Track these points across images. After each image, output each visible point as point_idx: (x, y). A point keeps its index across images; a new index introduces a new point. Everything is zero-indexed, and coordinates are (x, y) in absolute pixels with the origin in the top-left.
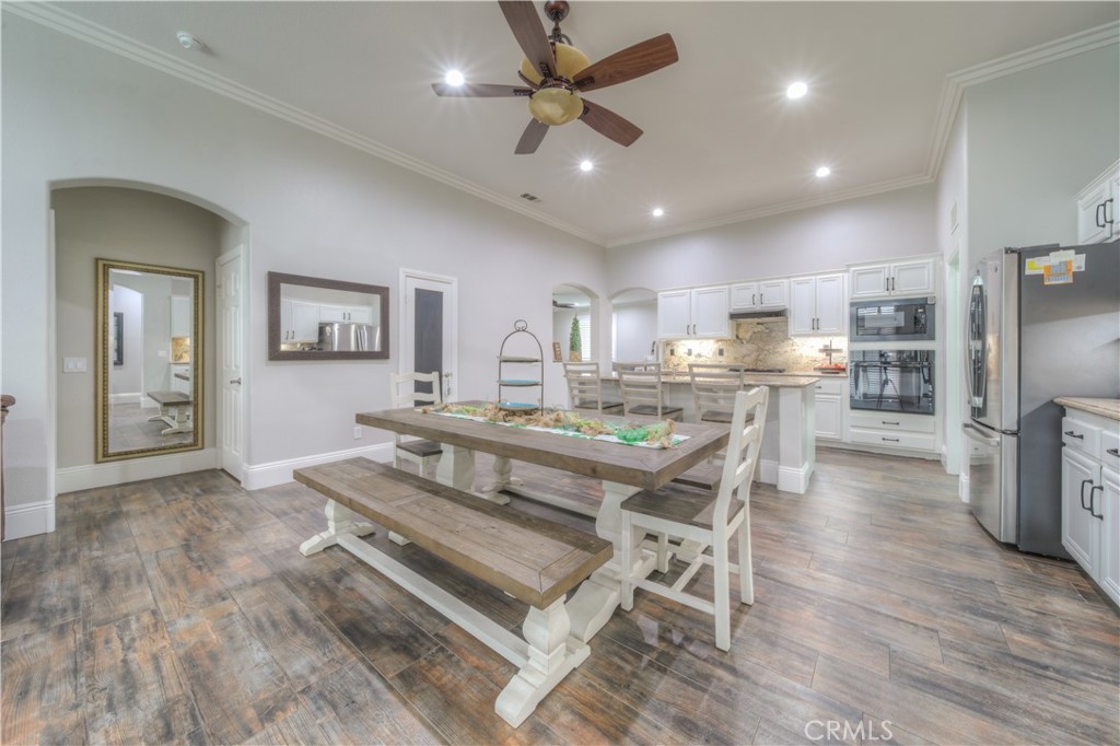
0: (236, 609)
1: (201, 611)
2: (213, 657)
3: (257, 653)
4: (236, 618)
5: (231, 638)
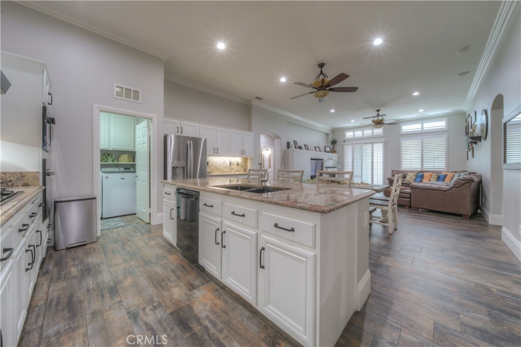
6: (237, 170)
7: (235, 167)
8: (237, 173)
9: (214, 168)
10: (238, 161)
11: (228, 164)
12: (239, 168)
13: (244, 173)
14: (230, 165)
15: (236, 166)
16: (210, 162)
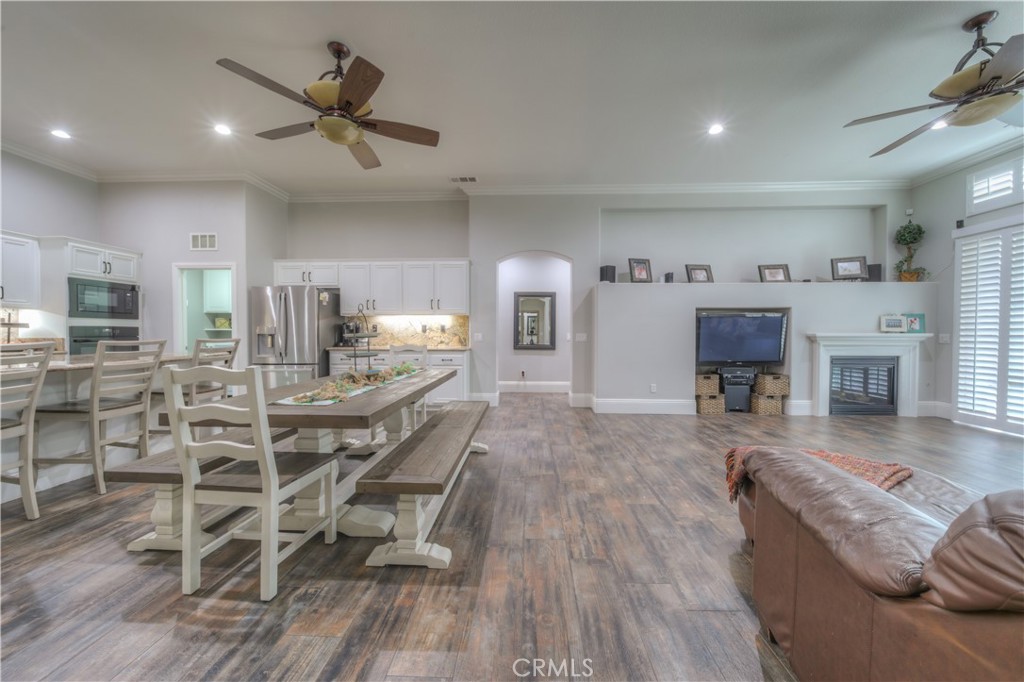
0: (527, 526)
1: (544, 537)
2: (546, 504)
3: (530, 496)
4: (528, 521)
5: (536, 509)
6: (442, 342)
7: (437, 336)
8: (442, 347)
9: (388, 336)
10: (443, 324)
11: (419, 330)
12: (445, 337)
13: (459, 347)
14: (424, 331)
15: (439, 333)
16: (379, 327)
